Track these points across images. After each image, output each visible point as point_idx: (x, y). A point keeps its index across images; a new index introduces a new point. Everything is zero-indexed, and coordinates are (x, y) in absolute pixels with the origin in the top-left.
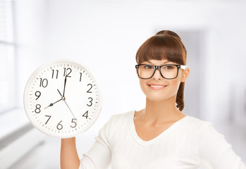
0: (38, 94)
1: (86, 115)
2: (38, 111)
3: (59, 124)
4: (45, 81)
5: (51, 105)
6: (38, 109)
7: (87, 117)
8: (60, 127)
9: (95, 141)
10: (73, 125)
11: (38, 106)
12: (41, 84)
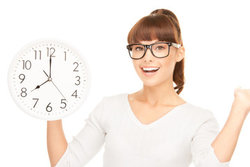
0: (22, 77)
1: (75, 95)
2: (24, 94)
3: (48, 106)
4: (28, 63)
5: (38, 87)
6: (24, 92)
8: (49, 109)
10: (63, 105)
11: (24, 90)
12: (25, 66)
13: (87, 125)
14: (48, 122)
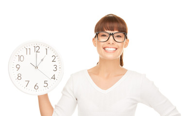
0: (18, 66)
2: (19, 78)
3: (35, 86)
4: (22, 57)
7: (54, 78)
8: (36, 87)
9: (62, 94)
10: (46, 85)
11: (19, 75)
12: (20, 59)
13: (63, 95)
14: (38, 96)
